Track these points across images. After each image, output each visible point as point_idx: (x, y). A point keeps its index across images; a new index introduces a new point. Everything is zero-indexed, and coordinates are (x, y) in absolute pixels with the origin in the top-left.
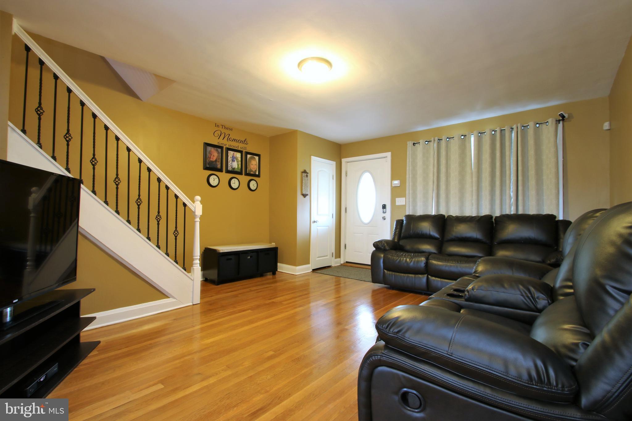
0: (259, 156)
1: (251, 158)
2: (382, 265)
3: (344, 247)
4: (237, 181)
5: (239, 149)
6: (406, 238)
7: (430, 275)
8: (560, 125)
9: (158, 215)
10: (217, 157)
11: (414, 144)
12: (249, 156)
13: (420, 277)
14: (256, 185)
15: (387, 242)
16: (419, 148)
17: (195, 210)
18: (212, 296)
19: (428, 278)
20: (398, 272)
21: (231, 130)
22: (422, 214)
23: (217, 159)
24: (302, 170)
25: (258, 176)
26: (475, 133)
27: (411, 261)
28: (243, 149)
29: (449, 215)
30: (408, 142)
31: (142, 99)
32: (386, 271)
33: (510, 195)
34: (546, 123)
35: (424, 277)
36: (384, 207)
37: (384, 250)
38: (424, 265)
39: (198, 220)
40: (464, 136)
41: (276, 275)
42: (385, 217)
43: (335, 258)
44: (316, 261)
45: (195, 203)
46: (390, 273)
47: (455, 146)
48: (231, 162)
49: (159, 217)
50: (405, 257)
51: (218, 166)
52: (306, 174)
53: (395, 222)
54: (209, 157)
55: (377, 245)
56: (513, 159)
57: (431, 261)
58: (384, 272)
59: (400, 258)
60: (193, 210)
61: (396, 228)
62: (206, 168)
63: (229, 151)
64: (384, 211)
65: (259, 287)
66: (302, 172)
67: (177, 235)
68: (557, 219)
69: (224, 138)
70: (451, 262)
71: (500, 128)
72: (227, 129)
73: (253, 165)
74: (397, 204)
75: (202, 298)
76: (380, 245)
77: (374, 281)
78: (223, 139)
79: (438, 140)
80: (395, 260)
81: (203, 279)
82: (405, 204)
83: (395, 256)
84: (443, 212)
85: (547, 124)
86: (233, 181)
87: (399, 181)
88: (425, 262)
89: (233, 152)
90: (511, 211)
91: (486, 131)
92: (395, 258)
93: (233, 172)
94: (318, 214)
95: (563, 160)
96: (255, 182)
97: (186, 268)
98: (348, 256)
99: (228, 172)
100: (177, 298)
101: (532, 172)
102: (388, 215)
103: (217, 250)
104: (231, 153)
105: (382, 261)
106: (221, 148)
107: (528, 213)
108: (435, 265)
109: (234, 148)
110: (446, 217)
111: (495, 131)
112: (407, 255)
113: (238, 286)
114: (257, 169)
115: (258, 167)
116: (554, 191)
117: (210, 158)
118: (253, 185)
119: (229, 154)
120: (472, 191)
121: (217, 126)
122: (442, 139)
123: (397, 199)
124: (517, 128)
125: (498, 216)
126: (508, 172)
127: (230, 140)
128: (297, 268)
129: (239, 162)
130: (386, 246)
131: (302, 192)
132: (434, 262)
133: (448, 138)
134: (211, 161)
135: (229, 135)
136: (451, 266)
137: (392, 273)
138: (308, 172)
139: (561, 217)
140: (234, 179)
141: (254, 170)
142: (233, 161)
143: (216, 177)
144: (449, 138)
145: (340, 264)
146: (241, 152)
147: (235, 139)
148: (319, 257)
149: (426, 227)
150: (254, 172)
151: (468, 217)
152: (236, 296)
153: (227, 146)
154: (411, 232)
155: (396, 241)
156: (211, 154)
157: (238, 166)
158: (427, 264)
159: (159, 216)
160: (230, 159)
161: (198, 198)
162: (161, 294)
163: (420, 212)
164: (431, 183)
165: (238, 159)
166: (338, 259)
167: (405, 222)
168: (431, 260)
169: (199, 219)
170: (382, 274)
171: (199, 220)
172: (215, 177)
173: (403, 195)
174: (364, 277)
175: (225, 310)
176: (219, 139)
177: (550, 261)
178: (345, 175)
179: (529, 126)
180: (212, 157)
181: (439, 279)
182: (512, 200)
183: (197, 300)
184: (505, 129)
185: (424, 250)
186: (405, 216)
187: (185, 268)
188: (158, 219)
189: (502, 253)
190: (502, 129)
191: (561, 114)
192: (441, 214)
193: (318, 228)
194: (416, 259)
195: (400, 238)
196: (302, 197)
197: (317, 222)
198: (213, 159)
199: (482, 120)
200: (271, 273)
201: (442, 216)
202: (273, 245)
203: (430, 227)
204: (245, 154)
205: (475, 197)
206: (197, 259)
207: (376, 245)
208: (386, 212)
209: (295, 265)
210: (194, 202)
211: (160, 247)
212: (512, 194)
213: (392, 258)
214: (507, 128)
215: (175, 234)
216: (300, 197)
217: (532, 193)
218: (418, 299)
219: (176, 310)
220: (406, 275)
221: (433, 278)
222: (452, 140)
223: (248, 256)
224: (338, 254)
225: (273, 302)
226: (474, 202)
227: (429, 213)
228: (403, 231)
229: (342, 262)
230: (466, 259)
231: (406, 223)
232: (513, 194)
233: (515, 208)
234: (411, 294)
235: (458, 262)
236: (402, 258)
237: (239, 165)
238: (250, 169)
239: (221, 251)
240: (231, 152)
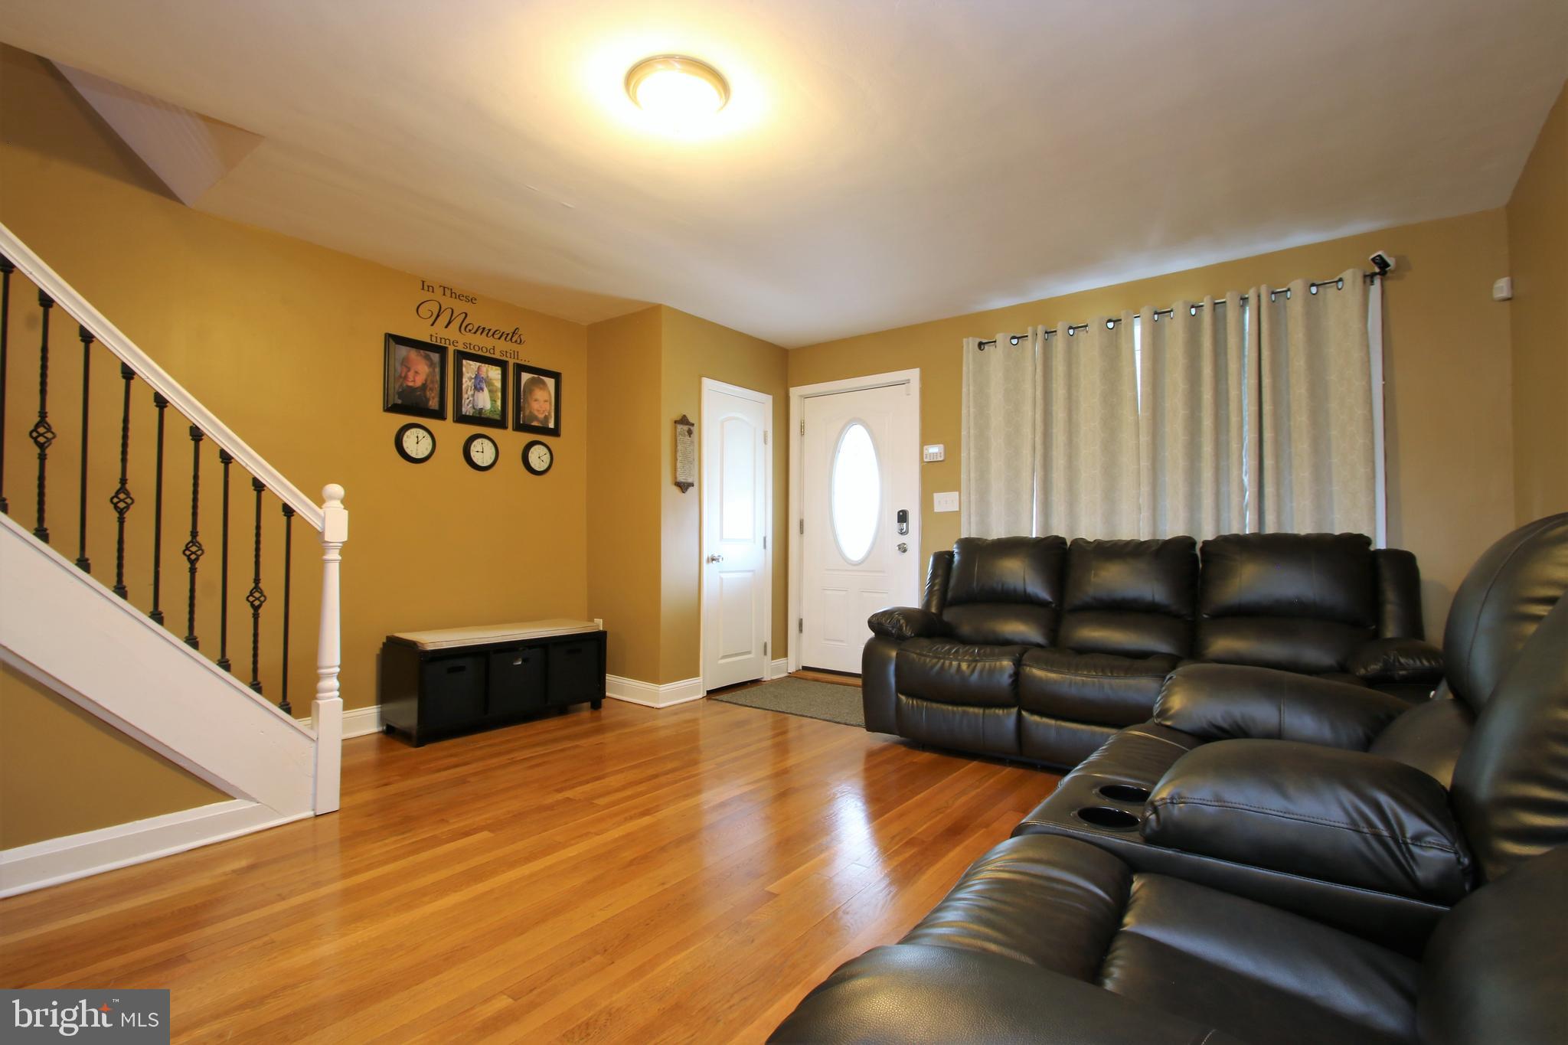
0: (556, 376)
1: (531, 382)
2: (892, 680)
3: (798, 628)
4: (490, 444)
5: (497, 356)
6: (958, 602)
7: (1027, 710)
8: (1376, 289)
9: (191, 542)
10: (428, 376)
11: (981, 345)
12: (526, 377)
13: (998, 716)
14: (547, 458)
15: (906, 614)
16: (996, 355)
17: (324, 529)
18: (386, 785)
19: (1019, 717)
20: (938, 701)
21: (472, 300)
22: (1003, 536)
23: (428, 382)
24: (677, 416)
25: (555, 432)
26: (1146, 312)
27: (973, 671)
28: (508, 355)
29: (1076, 539)
30: (965, 340)
31: (182, 199)
32: (903, 698)
33: (1242, 481)
34: (1337, 282)
35: (1009, 715)
36: (903, 517)
37: (898, 639)
38: (1011, 680)
39: (334, 555)
40: (1114, 322)
41: (602, 709)
42: (904, 544)
43: (773, 659)
44: (715, 670)
45: (324, 506)
46: (915, 702)
47: (1090, 346)
48: (470, 393)
49: (194, 549)
50: (957, 659)
51: (430, 403)
52: (686, 428)
53: (931, 559)
54: (403, 375)
55: (880, 624)
56: (1250, 381)
57: (1028, 668)
58: (898, 700)
59: (942, 661)
60: (316, 527)
61: (934, 576)
62: (391, 408)
63: (464, 362)
64: (902, 530)
65: (540, 750)
66: (676, 422)
67: (262, 603)
68: (1372, 548)
69: (449, 323)
70: (1085, 673)
71: (1213, 298)
72: (459, 297)
73: (541, 403)
74: (938, 508)
75: (344, 793)
76: (888, 626)
77: (872, 725)
78: (446, 327)
79: (1046, 332)
80: (930, 665)
81: (380, 729)
82: (957, 509)
83: (929, 656)
84: (1060, 529)
85: (1340, 285)
86: (476, 445)
87: (942, 446)
88: (1011, 672)
89: (478, 364)
90: (1244, 526)
91: (1173, 306)
92: (928, 660)
93: (478, 419)
94: (721, 537)
95: (1384, 385)
96: (545, 450)
97: (291, 705)
98: (807, 652)
99: (461, 419)
100: (260, 801)
101: (1300, 419)
102: (913, 539)
103: (419, 645)
104: (470, 368)
105: (892, 668)
106: (442, 350)
107: (1290, 532)
108: (1041, 680)
109: (480, 353)
110: (1069, 544)
111: (1198, 307)
112: (961, 650)
113: (481, 748)
114: (550, 413)
115: (553, 408)
116: (1361, 470)
117: (406, 378)
118: (538, 457)
119: (464, 369)
120: (1139, 473)
121: (426, 288)
122: (1055, 331)
123: (938, 497)
124: (1259, 296)
125: (1210, 539)
126: (1234, 419)
127: (467, 330)
128: (661, 689)
129: (496, 391)
130: (904, 625)
131: (676, 478)
132: (1038, 672)
133: (1071, 328)
134: (408, 386)
135: (466, 314)
136: (1084, 684)
137: (919, 702)
138: (691, 420)
139: (1380, 543)
140: (480, 440)
141: (541, 416)
142: (478, 388)
143: (425, 434)
144: (1074, 328)
145: (786, 674)
146: (501, 364)
147: (484, 329)
148: (724, 657)
149: (1018, 573)
150: (541, 422)
151: (1128, 543)
152: (462, 781)
153: (461, 348)
154: (975, 584)
155: (933, 610)
156: (407, 367)
157: (492, 404)
158: (1017, 676)
159: (194, 545)
160: (467, 383)
161: (335, 490)
162: (203, 789)
163: (998, 530)
164: (1026, 452)
165: (493, 385)
166: (781, 661)
167: (956, 558)
168: (1029, 666)
169: (340, 554)
170: (893, 706)
171: (340, 558)
172: (421, 433)
173: (952, 484)
174: (848, 713)
175: (410, 830)
176: (432, 325)
177: (1366, 669)
178: (799, 431)
179: (1292, 289)
180: (411, 375)
181: (1052, 722)
182: (1247, 493)
183: (330, 799)
184: (1224, 302)
185: (1010, 637)
186: (957, 542)
187: (288, 704)
188: (193, 553)
189: (1223, 644)
190: (1217, 301)
191: (1379, 256)
192: (1055, 534)
193: (724, 576)
194: (987, 664)
195: (944, 603)
196: (676, 490)
197: (720, 560)
198: (414, 381)
199: (1161, 277)
200: (587, 705)
201: (1059, 542)
202: (599, 624)
203: (1024, 572)
204: (513, 371)
205: (1145, 489)
206: (330, 675)
207: (877, 623)
208: (907, 532)
209: (655, 678)
210: (320, 501)
211: (197, 642)
212: (1246, 479)
213: (920, 659)
214: (1231, 299)
215: (251, 599)
216: (669, 490)
217: (1302, 473)
218: (992, 781)
219: (255, 835)
220: (960, 709)
221: (1036, 718)
222: (1081, 334)
223: (516, 659)
224: (780, 648)
225: (568, 799)
226: (1145, 500)
227: (1024, 534)
228: (952, 582)
229: (792, 669)
230: (1127, 662)
231: (961, 562)
232: (1248, 479)
233: (1256, 517)
234: (974, 764)
235: (1103, 671)
236: (947, 662)
237: (495, 401)
238: (530, 412)
239: (430, 648)
240: (471, 362)
